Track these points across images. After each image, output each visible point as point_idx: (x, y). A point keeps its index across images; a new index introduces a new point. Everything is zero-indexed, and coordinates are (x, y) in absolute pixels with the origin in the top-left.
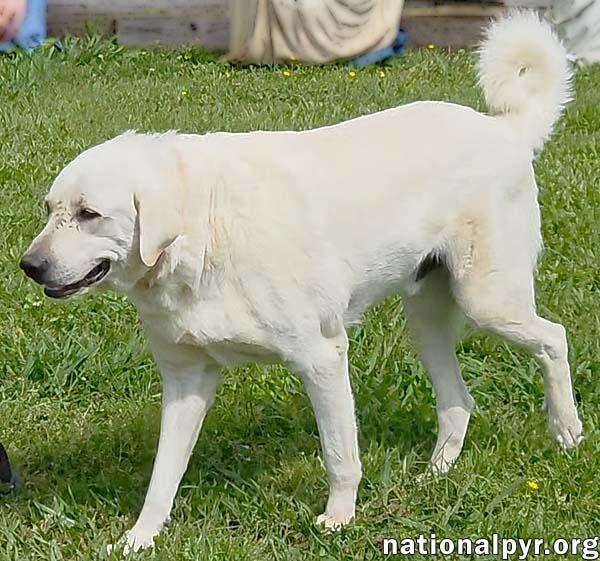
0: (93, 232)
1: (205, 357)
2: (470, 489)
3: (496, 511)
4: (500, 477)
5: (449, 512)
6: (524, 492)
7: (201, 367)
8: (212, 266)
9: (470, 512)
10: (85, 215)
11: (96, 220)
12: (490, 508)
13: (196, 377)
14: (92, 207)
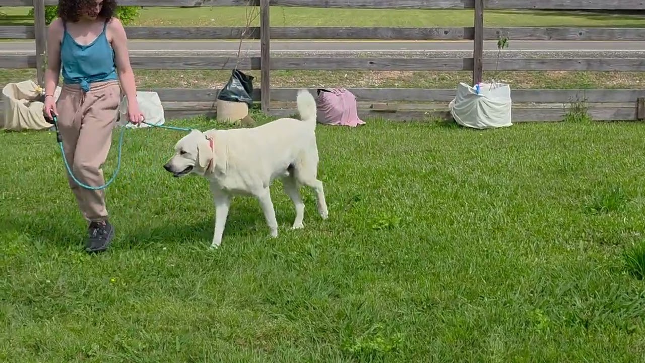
0: (185, 157)
1: (228, 193)
2: (91, 282)
3: (100, 290)
4: (102, 278)
5: (83, 291)
6: (110, 282)
7: (227, 196)
8: (229, 167)
9: (91, 291)
10: (182, 153)
11: (185, 154)
12: (98, 289)
13: (225, 199)
14: (184, 150)
